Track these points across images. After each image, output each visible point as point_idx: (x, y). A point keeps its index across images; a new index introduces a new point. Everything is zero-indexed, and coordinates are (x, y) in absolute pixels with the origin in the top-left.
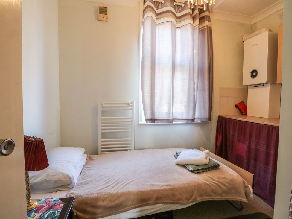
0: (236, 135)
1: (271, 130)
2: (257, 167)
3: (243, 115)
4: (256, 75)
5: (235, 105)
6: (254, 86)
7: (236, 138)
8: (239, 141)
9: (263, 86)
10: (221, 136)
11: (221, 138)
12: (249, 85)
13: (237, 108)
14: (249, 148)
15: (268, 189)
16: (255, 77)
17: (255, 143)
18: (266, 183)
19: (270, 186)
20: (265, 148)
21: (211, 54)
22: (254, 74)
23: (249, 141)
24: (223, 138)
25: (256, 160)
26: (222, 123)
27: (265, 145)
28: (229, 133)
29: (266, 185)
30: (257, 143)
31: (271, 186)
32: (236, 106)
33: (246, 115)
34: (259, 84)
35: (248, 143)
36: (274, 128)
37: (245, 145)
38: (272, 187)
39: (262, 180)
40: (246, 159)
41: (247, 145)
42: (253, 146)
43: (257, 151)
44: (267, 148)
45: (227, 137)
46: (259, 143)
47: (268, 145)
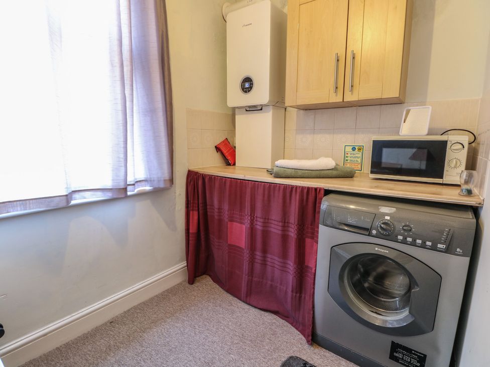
0: (226, 207)
1: (288, 195)
2: (268, 263)
3: (229, 165)
4: (251, 88)
5: (216, 147)
6: (247, 110)
7: (227, 213)
8: (232, 220)
9: (261, 109)
10: (196, 213)
11: (196, 217)
12: (237, 108)
13: (219, 153)
14: (252, 229)
15: (289, 299)
16: (249, 91)
17: (262, 220)
18: (286, 290)
19: (292, 295)
20: (280, 228)
21: (164, 21)
22: (247, 85)
23: (251, 218)
24: (201, 217)
25: (265, 251)
26: (195, 187)
27: (280, 222)
28: (212, 205)
29: (286, 292)
30: (265, 219)
31: (295, 294)
32: (218, 149)
33: (234, 164)
34: (255, 106)
35: (249, 221)
36: (294, 188)
37: (244, 226)
38: (296, 296)
39: (278, 285)
40: (248, 252)
41: (248, 226)
42: (259, 226)
43: (266, 234)
44: (284, 226)
45: (208, 213)
46: (268, 219)
47: (285, 222)
